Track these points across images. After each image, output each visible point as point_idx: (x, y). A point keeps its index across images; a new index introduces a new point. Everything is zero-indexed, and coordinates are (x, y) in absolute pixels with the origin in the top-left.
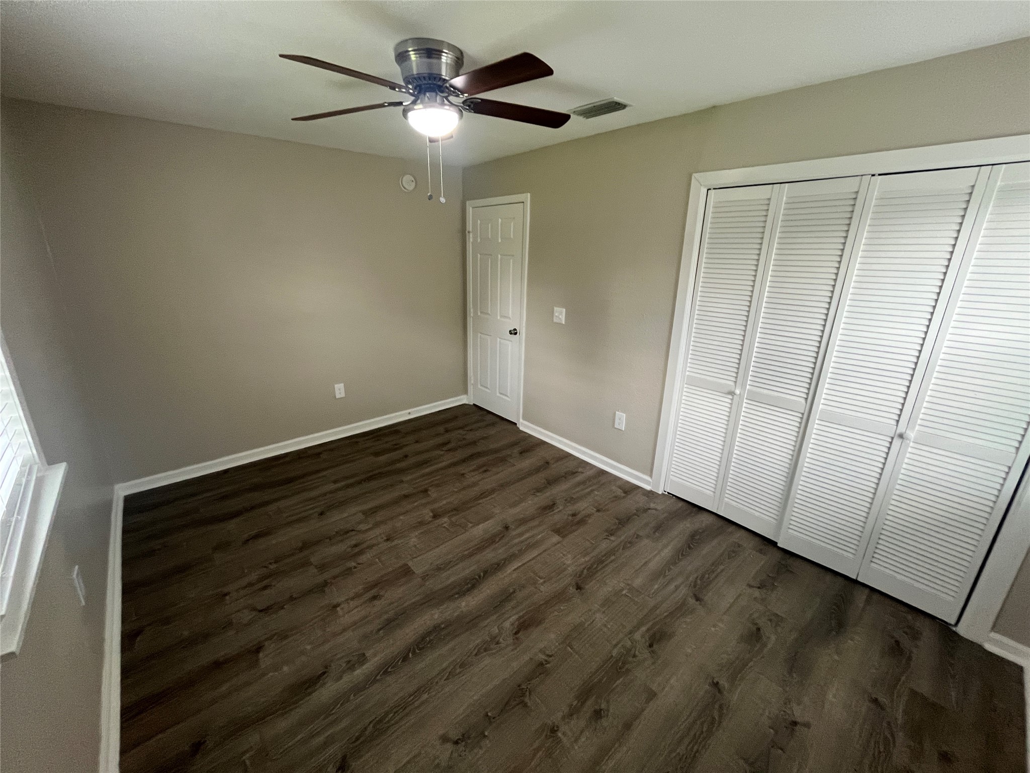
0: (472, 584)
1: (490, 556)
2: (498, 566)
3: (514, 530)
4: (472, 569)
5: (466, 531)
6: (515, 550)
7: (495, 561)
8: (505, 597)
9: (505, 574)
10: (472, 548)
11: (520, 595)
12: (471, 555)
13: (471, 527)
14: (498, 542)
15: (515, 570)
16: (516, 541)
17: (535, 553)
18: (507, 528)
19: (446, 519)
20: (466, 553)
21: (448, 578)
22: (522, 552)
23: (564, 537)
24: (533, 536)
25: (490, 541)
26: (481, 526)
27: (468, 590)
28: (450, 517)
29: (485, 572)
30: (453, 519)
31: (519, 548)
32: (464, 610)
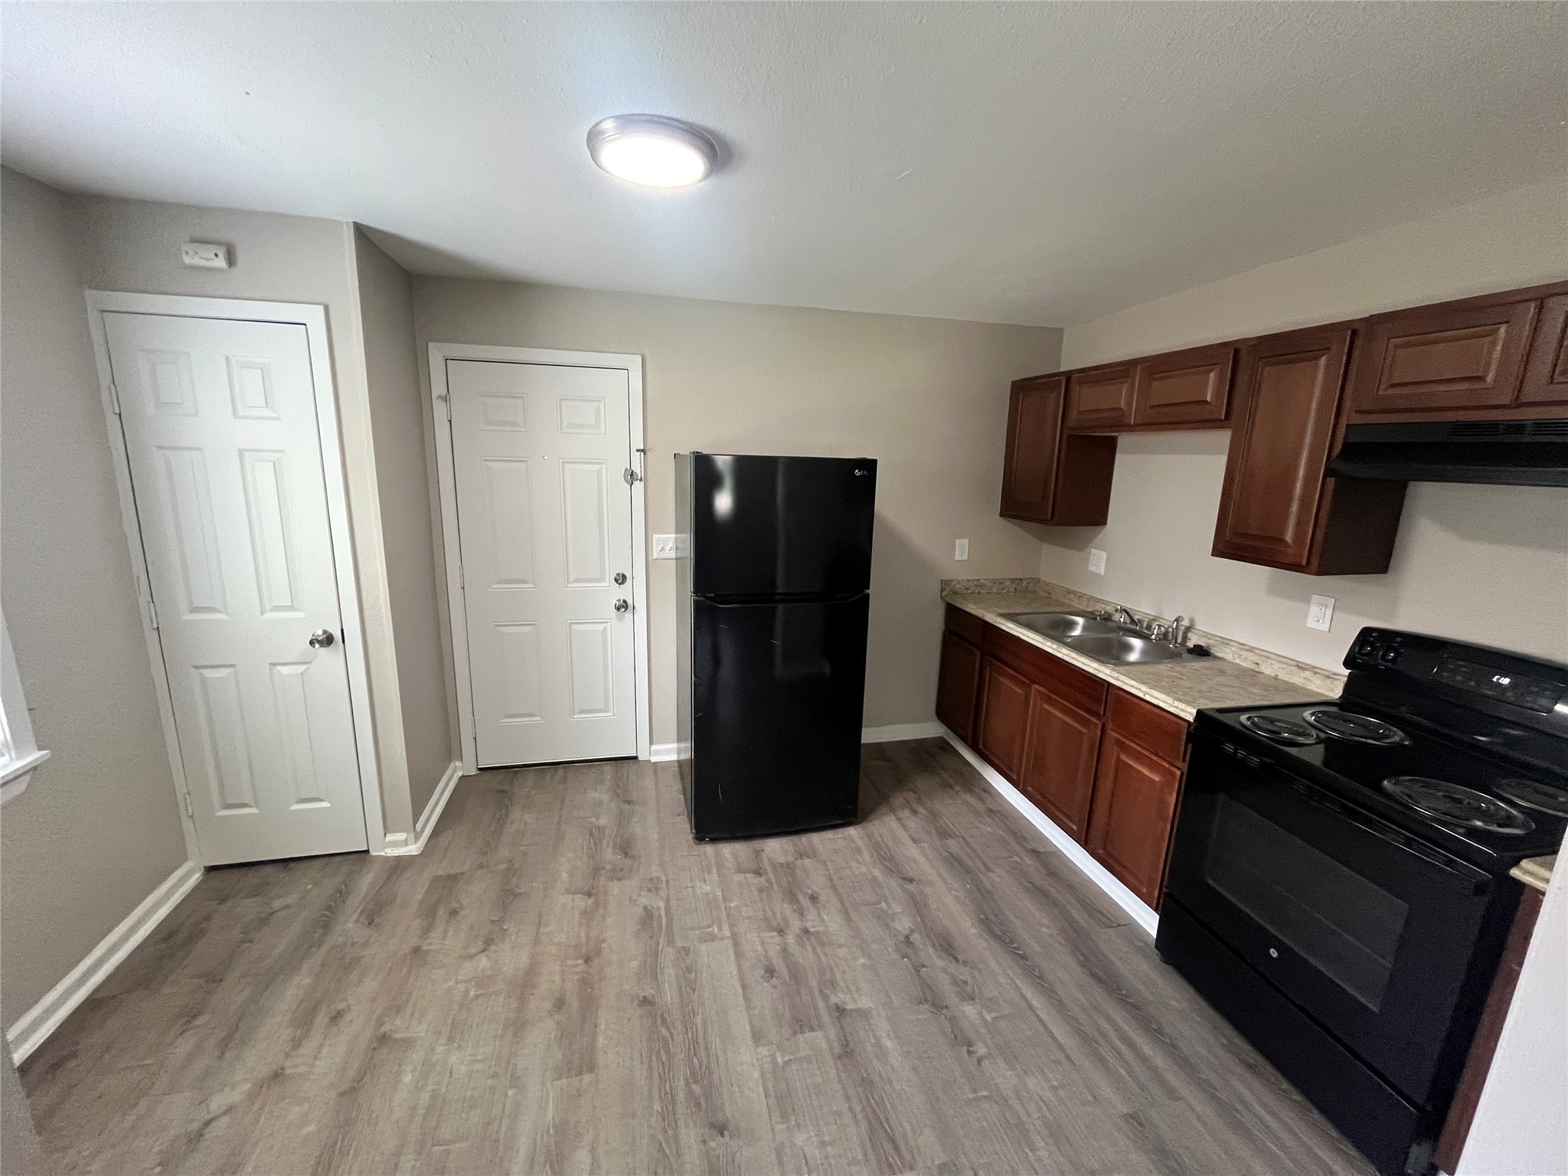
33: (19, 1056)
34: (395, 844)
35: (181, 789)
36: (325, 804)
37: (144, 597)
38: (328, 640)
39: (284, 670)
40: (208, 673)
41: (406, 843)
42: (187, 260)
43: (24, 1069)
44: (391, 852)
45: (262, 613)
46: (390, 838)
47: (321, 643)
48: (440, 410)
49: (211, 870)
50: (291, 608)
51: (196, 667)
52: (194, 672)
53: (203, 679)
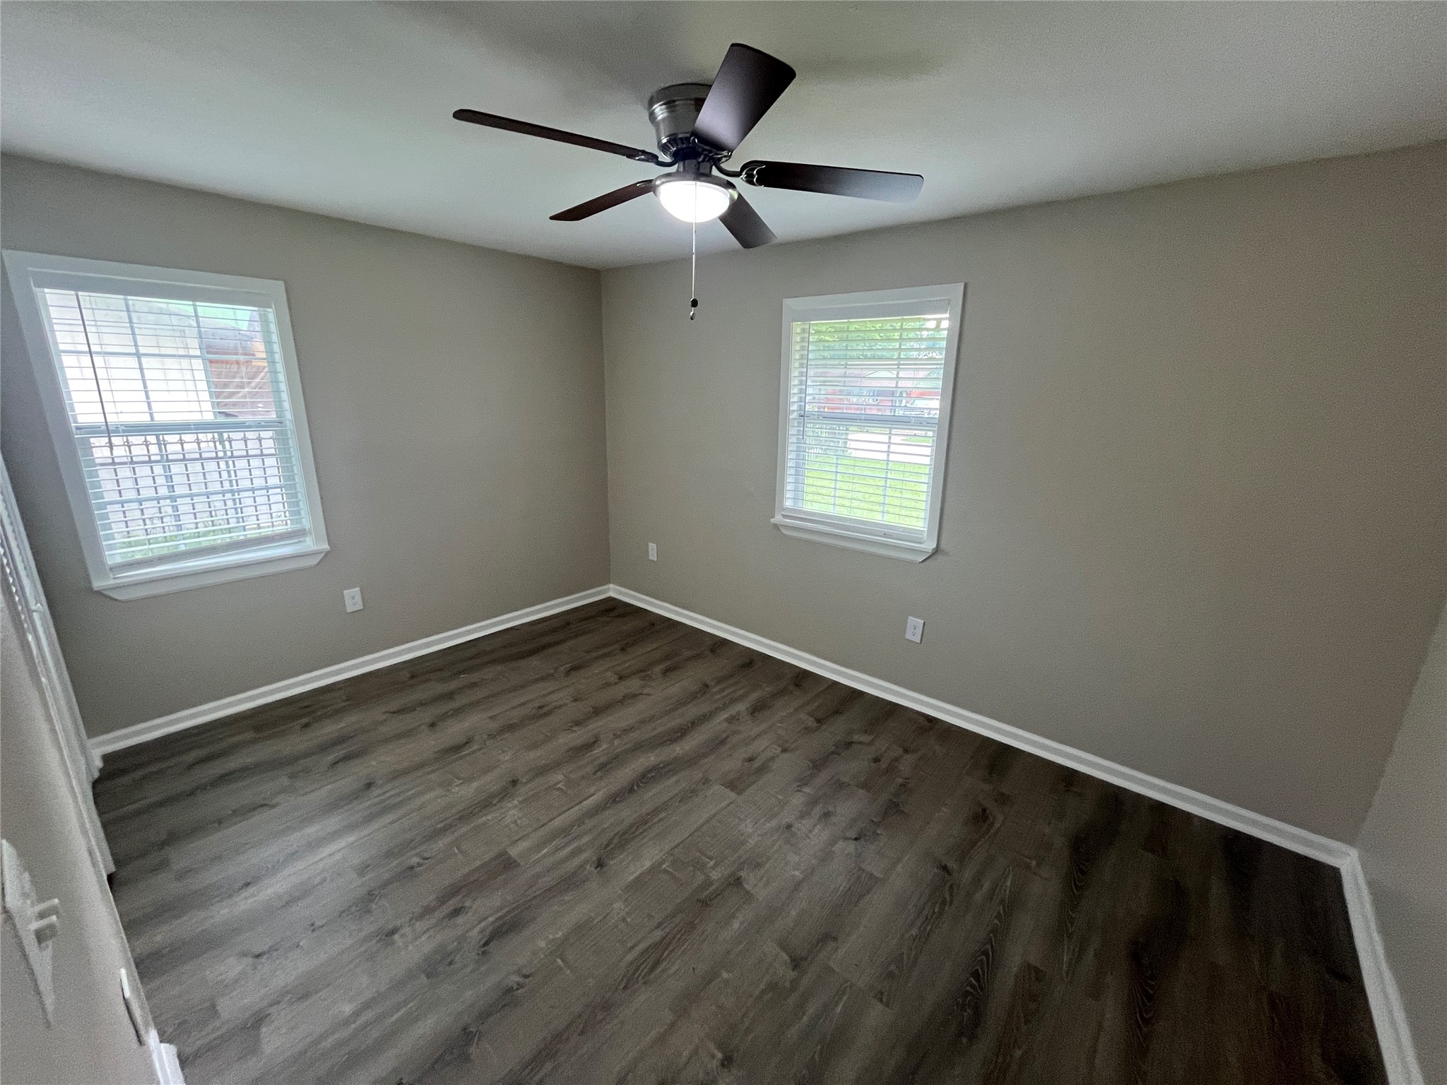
0: (646, 778)
1: (627, 813)
2: (615, 800)
3: (586, 862)
4: (650, 794)
5: (671, 853)
6: (590, 823)
7: (620, 806)
8: (604, 768)
9: (605, 790)
10: (655, 823)
11: (589, 769)
12: (656, 811)
13: (663, 861)
14: (615, 835)
15: (593, 795)
16: (586, 839)
17: (557, 822)
18: (600, 864)
19: (715, 875)
20: (663, 815)
21: (677, 782)
22: (580, 821)
23: (503, 854)
24: (557, 850)
25: (625, 839)
26: (648, 864)
27: (650, 771)
28: (708, 883)
29: (631, 791)
30: (700, 878)
31: (583, 827)
32: (650, 755)
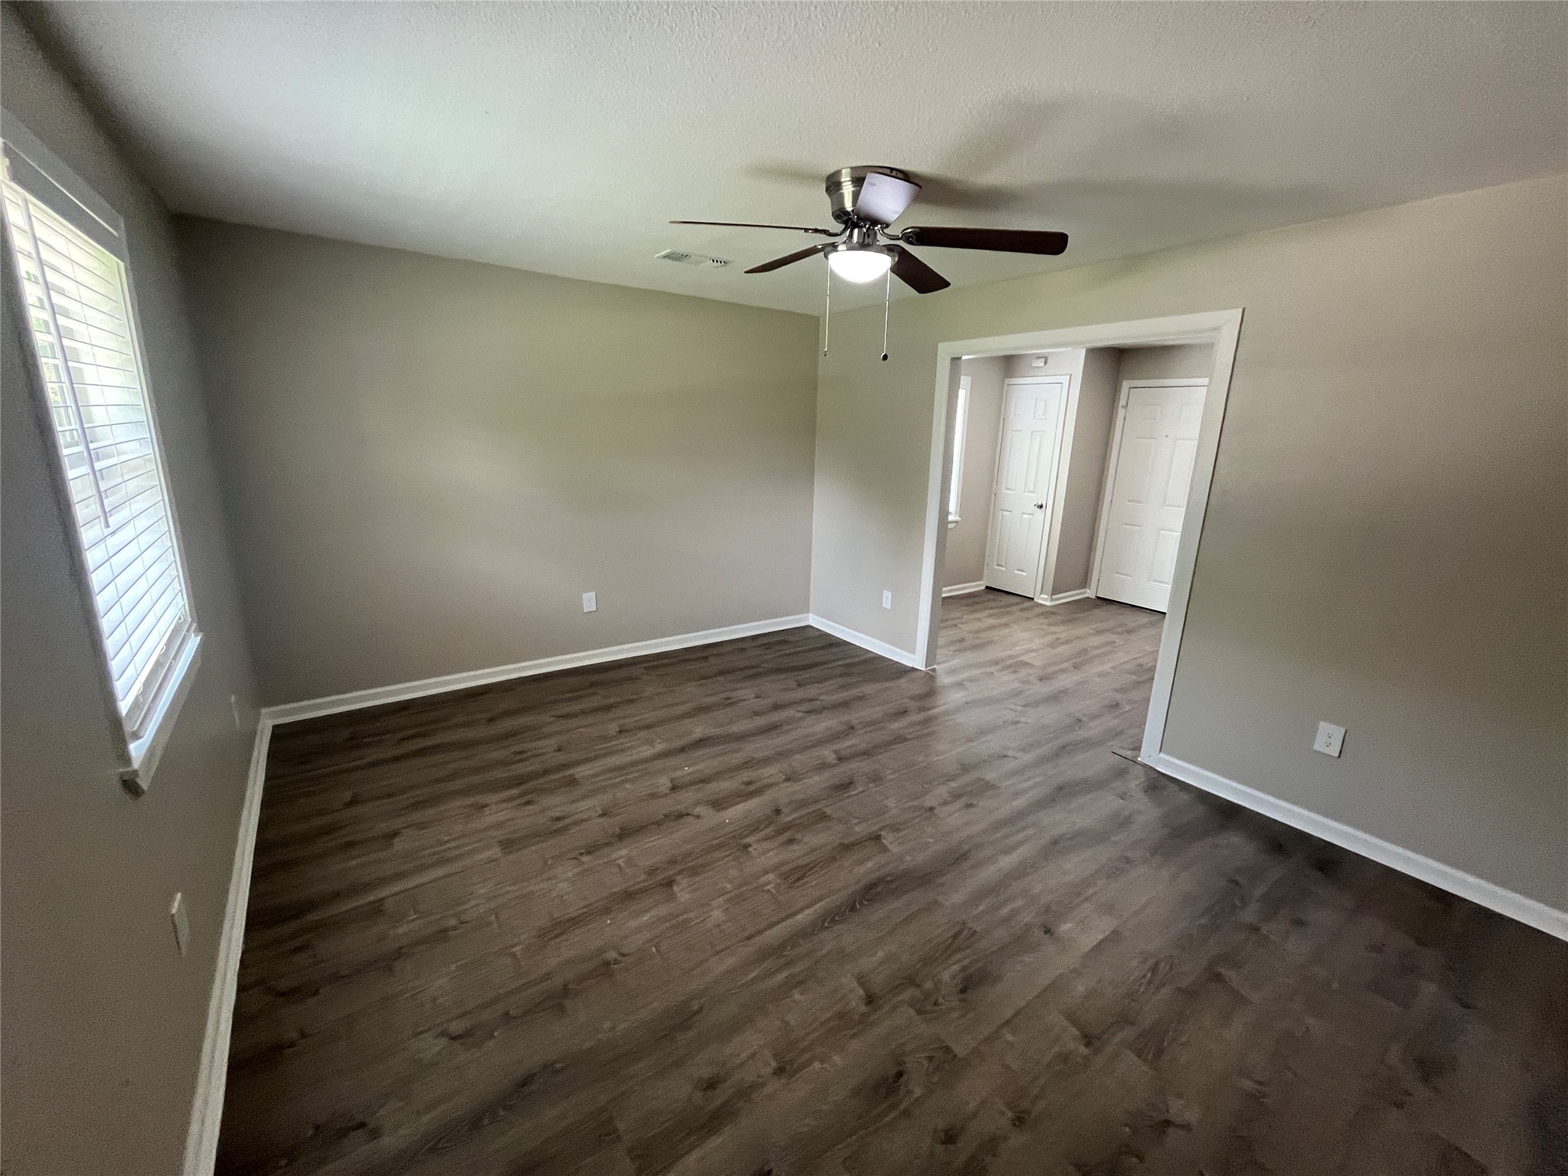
33: (944, 595)
34: (1043, 599)
35: (987, 554)
36: (1025, 574)
37: (994, 483)
38: (1041, 507)
39: (1026, 516)
40: (1005, 513)
41: (1046, 600)
42: (1033, 365)
43: (944, 598)
44: (1040, 602)
45: (1024, 492)
46: (1042, 596)
47: (1038, 507)
48: (1121, 412)
49: (987, 587)
50: (1033, 492)
51: (1002, 510)
52: (1001, 512)
53: (1002, 515)
